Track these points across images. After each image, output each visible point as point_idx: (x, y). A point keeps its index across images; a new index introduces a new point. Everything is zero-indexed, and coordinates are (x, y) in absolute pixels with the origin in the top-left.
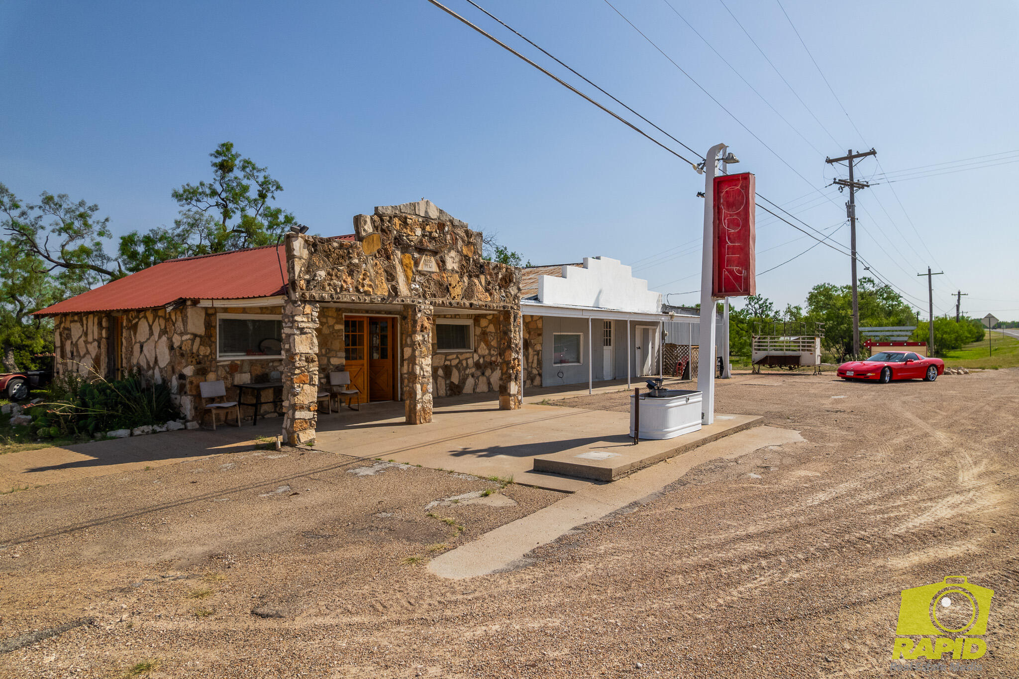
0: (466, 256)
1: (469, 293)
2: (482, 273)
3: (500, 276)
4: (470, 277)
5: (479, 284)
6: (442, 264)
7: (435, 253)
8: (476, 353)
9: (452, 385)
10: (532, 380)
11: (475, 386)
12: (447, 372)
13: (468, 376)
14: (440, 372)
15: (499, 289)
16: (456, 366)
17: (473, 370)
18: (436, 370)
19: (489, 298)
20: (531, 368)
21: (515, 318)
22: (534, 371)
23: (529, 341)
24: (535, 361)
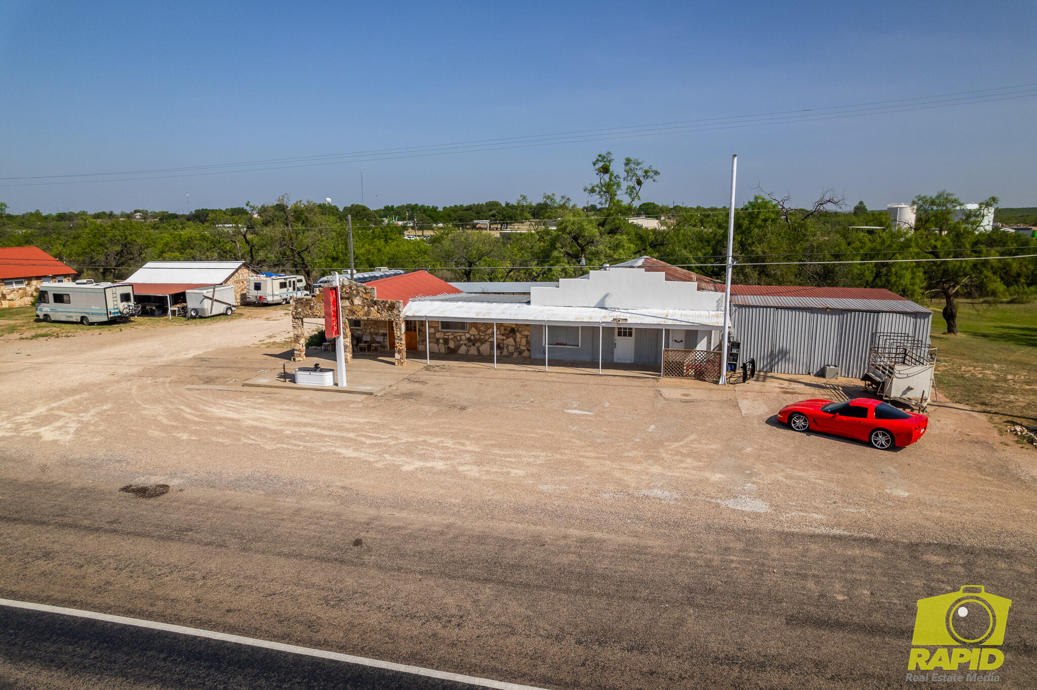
0: (366, 299)
1: (368, 313)
2: (375, 305)
3: (387, 305)
4: (368, 307)
5: (374, 310)
6: (352, 303)
7: (348, 298)
8: (468, 333)
9: (449, 348)
10: (520, 353)
11: (468, 350)
12: (446, 341)
13: (462, 345)
14: (441, 341)
15: (387, 311)
16: (452, 339)
17: (466, 342)
18: (438, 340)
19: (379, 315)
20: (520, 345)
21: (396, 324)
22: (523, 348)
23: (516, 329)
24: (524, 341)
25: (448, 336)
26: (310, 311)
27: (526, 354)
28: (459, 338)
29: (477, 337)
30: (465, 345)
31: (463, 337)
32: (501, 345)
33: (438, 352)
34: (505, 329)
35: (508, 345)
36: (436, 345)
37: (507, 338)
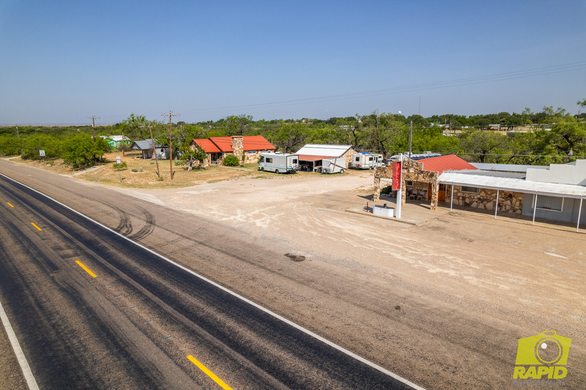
0: (417, 169)
1: (417, 178)
2: (422, 173)
3: (429, 174)
4: (418, 174)
5: (421, 176)
6: (408, 171)
7: (406, 169)
8: (479, 194)
9: (465, 203)
10: (514, 211)
11: (478, 206)
12: (464, 198)
13: (474, 201)
14: (461, 198)
15: (429, 177)
16: (468, 197)
17: (477, 200)
18: (459, 197)
19: (424, 180)
20: (514, 206)
21: (434, 186)
22: (516, 207)
23: (513, 195)
24: (518, 203)
25: (466, 195)
26: (384, 174)
27: (518, 212)
28: (472, 197)
29: (485, 198)
30: (476, 202)
31: (475, 197)
32: (501, 205)
33: (458, 204)
34: (505, 195)
35: (506, 205)
36: (457, 200)
37: (506, 200)
